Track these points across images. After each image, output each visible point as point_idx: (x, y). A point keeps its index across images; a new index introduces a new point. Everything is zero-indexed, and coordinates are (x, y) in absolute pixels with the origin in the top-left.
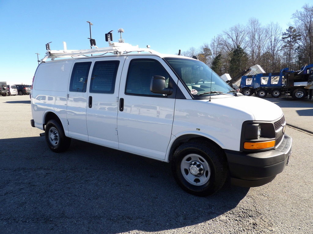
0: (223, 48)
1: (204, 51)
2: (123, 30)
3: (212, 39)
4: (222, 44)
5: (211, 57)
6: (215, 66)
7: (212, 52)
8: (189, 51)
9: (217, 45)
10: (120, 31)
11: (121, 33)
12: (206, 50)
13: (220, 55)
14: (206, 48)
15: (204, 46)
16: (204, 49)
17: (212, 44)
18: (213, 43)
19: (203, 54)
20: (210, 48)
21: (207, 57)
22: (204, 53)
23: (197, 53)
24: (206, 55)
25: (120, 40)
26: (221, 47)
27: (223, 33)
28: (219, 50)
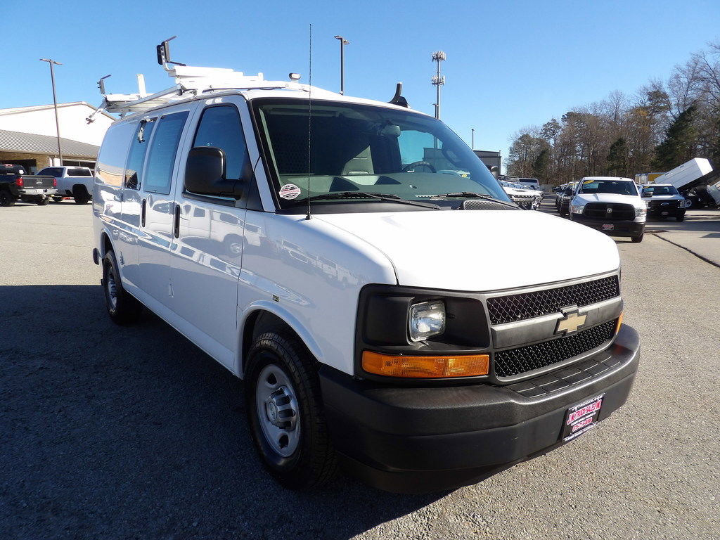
0: (707, 90)
1: (650, 100)
2: (444, 55)
3: (675, 66)
4: (703, 79)
5: (669, 114)
6: (676, 138)
7: (673, 100)
8: (608, 101)
9: (689, 83)
10: (438, 58)
11: (438, 61)
12: (657, 96)
13: (692, 109)
14: (654, 92)
15: (649, 85)
16: (649, 94)
17: (675, 81)
18: (677, 77)
19: (646, 108)
20: (668, 92)
21: (658, 116)
22: (648, 103)
23: (627, 104)
24: (656, 109)
25: (436, 78)
26: (700, 86)
27: (707, 49)
28: (692, 95)
